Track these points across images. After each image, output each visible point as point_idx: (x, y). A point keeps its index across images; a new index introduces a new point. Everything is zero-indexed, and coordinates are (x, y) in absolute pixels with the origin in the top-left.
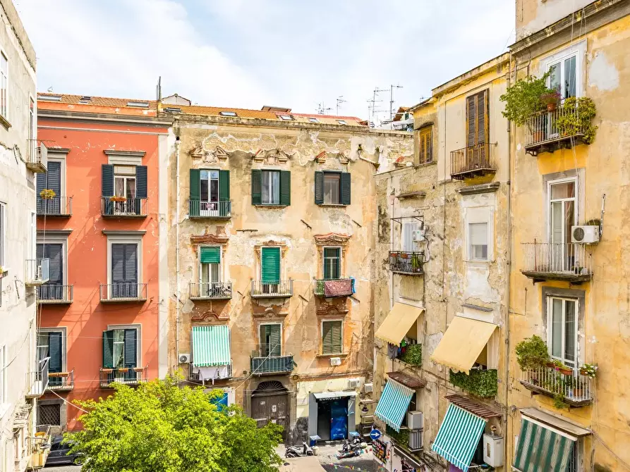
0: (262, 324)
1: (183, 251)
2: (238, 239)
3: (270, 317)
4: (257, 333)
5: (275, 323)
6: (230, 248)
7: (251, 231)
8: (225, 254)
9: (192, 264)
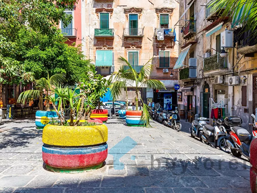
0: (129, 51)
1: (92, 16)
2: (118, 10)
3: (133, 48)
4: (127, 55)
5: (135, 51)
6: (114, 14)
7: (124, 6)
8: (112, 17)
9: (97, 22)
